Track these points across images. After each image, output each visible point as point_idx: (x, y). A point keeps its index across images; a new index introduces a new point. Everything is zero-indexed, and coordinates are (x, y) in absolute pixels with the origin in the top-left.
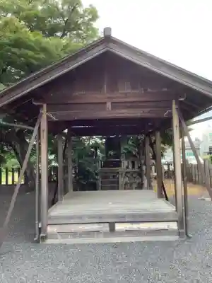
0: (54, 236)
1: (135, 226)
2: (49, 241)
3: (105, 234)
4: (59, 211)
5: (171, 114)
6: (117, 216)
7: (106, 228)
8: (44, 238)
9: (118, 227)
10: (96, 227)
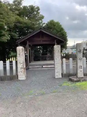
0: (31, 68)
1: (47, 66)
2: (30, 69)
3: (41, 68)
4: (30, 64)
5: (54, 43)
6: (43, 64)
7: (41, 67)
8: (29, 69)
9: (43, 66)
10: (39, 66)
